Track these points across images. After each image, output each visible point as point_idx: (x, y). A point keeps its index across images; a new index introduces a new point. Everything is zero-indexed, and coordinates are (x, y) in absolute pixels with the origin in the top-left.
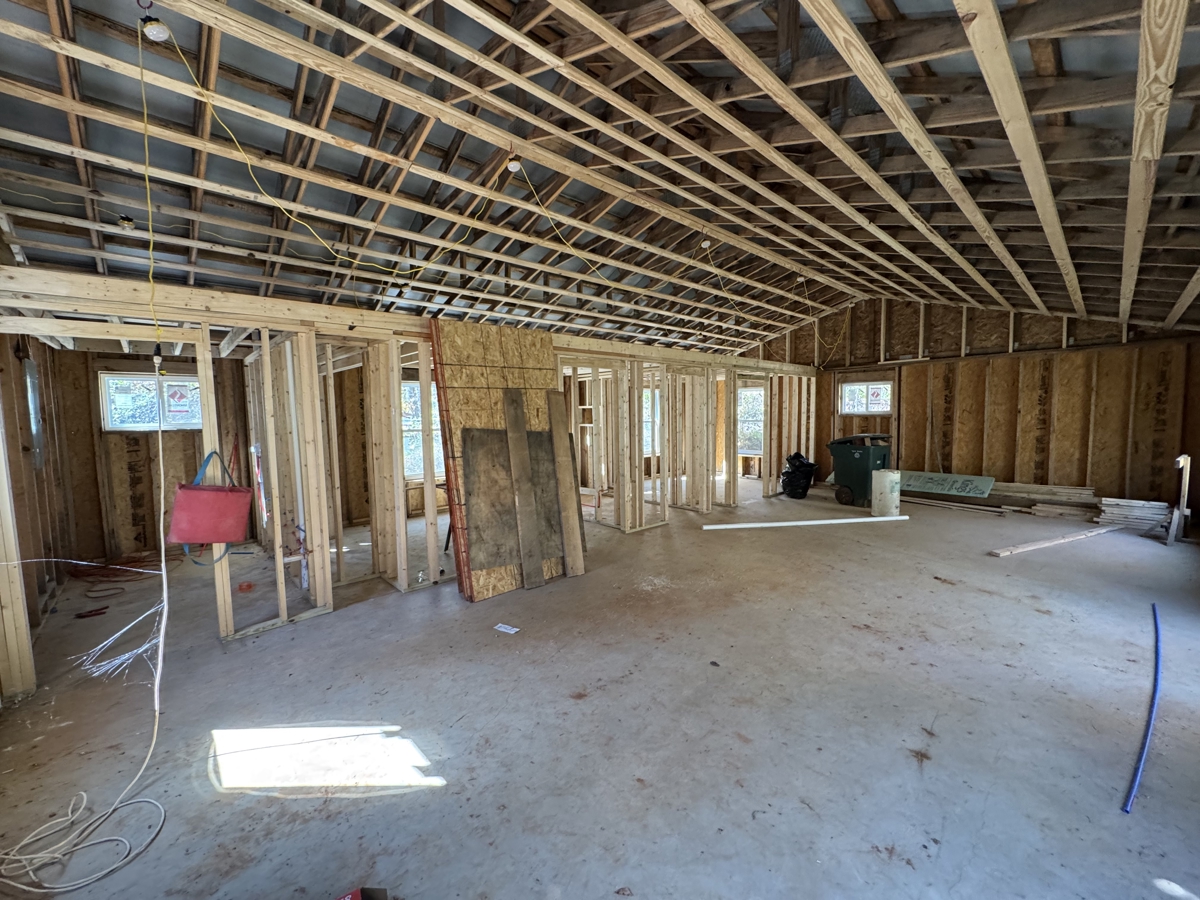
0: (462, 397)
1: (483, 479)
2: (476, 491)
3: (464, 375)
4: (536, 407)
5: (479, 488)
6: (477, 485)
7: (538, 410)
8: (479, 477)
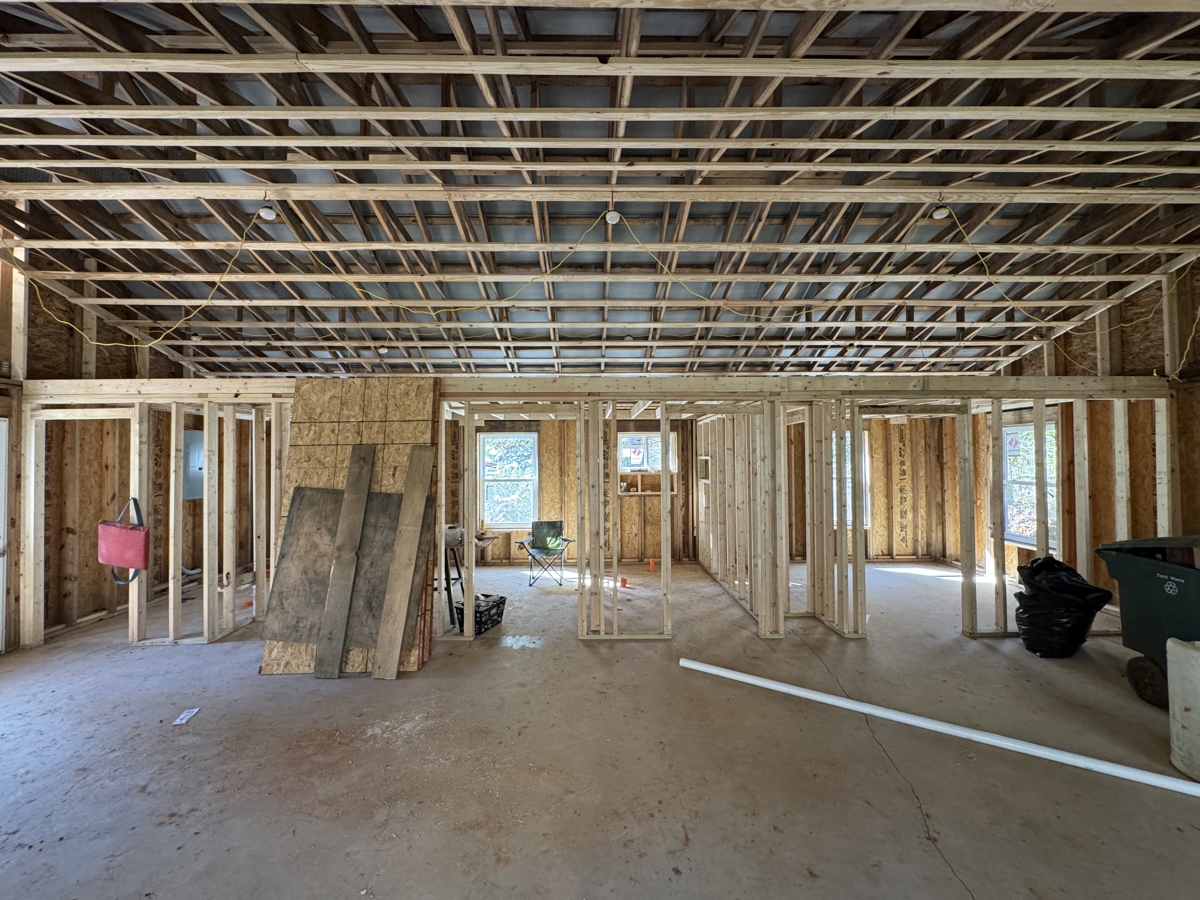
0: (304, 454)
1: (302, 542)
2: (291, 553)
3: (312, 432)
4: (394, 464)
5: (295, 552)
6: (294, 548)
7: (395, 468)
8: (298, 539)
